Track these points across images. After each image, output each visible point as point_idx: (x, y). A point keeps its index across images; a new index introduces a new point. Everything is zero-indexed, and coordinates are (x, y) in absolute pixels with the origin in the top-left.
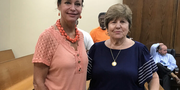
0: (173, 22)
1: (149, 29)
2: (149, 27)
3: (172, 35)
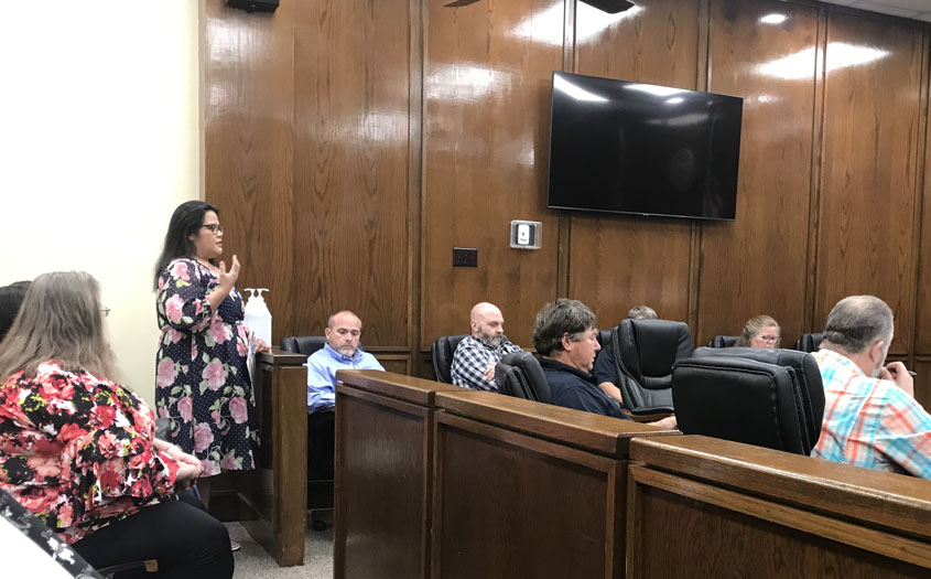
0: (410, 229)
1: (321, 254)
2: (320, 246)
3: (410, 277)
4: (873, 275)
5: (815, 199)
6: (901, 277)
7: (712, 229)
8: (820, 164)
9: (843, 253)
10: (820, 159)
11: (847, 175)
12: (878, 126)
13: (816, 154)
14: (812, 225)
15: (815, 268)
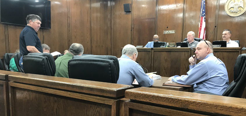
4: (82, 42)
5: (69, 25)
6: (88, 42)
7: (45, 30)
8: (69, 18)
9: (75, 37)
10: (69, 16)
11: (75, 20)
12: (81, 11)
13: (68, 16)
14: (68, 31)
15: (70, 40)
